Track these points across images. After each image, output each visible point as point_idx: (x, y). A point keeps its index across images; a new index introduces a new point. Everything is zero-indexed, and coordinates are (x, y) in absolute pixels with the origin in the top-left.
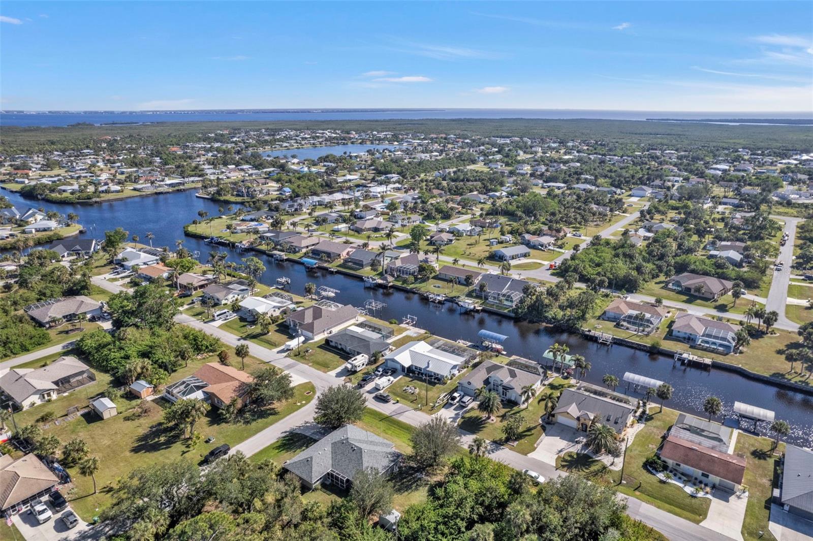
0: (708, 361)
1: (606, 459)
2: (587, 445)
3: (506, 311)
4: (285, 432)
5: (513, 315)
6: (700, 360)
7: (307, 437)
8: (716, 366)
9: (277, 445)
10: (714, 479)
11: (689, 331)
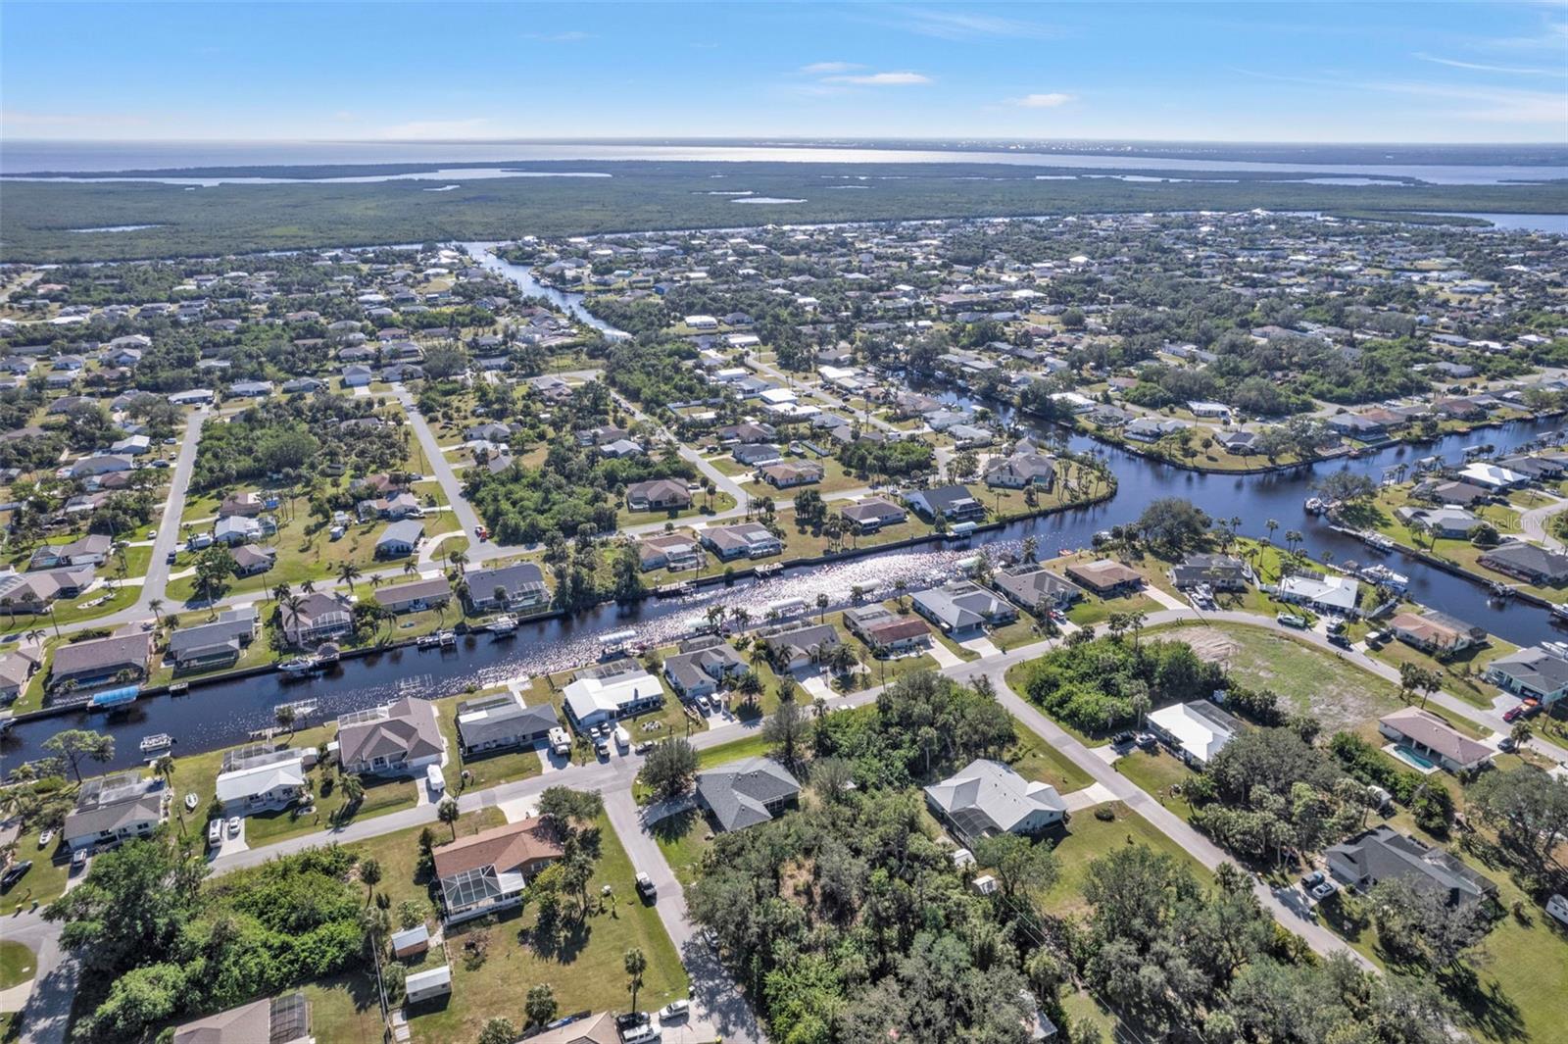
0: (778, 565)
1: (856, 670)
2: (833, 670)
3: (549, 611)
4: (643, 832)
5: (562, 611)
6: (772, 568)
7: (671, 817)
8: (788, 566)
9: (663, 842)
10: (915, 639)
11: (738, 545)
